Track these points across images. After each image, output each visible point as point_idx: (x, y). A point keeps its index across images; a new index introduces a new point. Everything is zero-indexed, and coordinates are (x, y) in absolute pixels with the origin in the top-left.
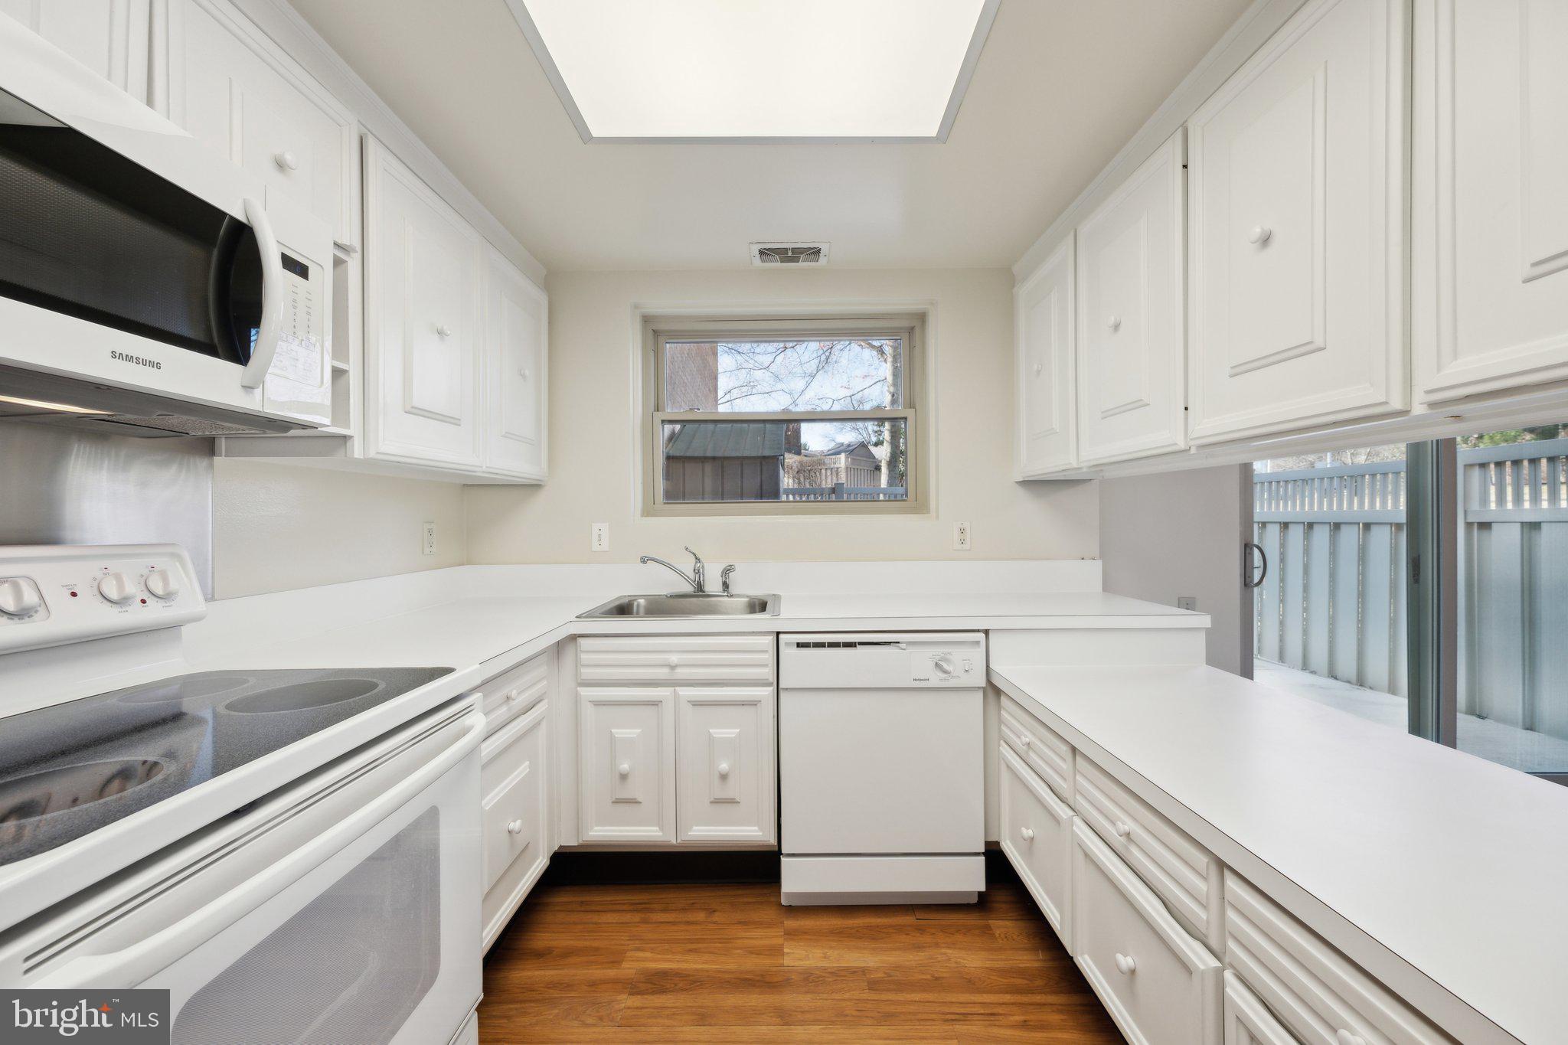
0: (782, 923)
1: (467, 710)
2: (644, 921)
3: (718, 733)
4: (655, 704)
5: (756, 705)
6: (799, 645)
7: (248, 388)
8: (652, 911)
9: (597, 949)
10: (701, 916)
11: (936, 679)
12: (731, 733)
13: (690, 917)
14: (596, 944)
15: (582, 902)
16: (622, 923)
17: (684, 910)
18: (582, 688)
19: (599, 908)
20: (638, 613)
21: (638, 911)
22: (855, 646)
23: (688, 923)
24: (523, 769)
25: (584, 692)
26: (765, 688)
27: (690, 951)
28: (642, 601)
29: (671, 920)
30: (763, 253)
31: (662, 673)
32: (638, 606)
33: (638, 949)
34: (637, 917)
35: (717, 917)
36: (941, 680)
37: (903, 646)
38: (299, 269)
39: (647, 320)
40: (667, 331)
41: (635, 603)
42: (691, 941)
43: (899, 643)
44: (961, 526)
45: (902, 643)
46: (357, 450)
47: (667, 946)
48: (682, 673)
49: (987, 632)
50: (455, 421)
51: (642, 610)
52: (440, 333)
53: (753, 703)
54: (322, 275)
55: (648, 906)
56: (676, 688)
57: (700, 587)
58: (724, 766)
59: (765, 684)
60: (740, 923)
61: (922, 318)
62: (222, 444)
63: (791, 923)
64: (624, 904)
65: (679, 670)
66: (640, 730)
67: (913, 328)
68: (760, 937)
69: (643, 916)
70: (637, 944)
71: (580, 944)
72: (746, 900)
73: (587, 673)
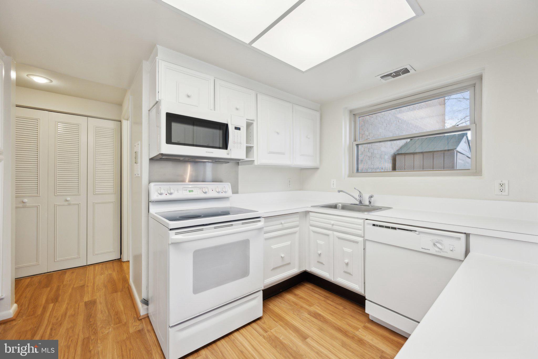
0: (365, 323)
1: (259, 221)
2: (324, 301)
3: (346, 249)
4: (328, 235)
5: (357, 243)
6: (374, 225)
7: (228, 154)
8: (328, 299)
9: (308, 301)
10: (341, 308)
11: (433, 250)
12: (349, 250)
13: (337, 306)
14: (309, 299)
15: (313, 289)
16: (318, 298)
17: (337, 304)
18: (311, 227)
19: (316, 292)
20: (339, 208)
21: (324, 297)
22: (396, 229)
23: (336, 307)
24: (288, 243)
25: (311, 228)
26: (361, 238)
27: (331, 314)
28: (340, 205)
29: (332, 304)
30: (382, 77)
31: (330, 226)
32: (339, 206)
33: (318, 306)
34: (323, 299)
35: (346, 311)
36: (436, 251)
37: (417, 233)
38: (238, 128)
39: (351, 111)
40: (358, 113)
41: (338, 205)
42: (333, 312)
43: (416, 231)
44: (501, 182)
45: (417, 231)
46: (256, 163)
47: (325, 309)
48: (335, 227)
49: (467, 235)
50: (283, 154)
51: (340, 208)
52: (278, 133)
53: (357, 242)
54: (244, 129)
55: (328, 298)
56: (334, 232)
57: (361, 202)
58: (346, 261)
59: (361, 237)
60: (351, 316)
61: (480, 78)
62: (240, 163)
63: (369, 325)
64: (322, 294)
65: (334, 226)
66: (324, 243)
67: (475, 84)
68: (355, 323)
69: (325, 299)
70: (318, 305)
71: (305, 297)
72: (358, 311)
73: (312, 222)
